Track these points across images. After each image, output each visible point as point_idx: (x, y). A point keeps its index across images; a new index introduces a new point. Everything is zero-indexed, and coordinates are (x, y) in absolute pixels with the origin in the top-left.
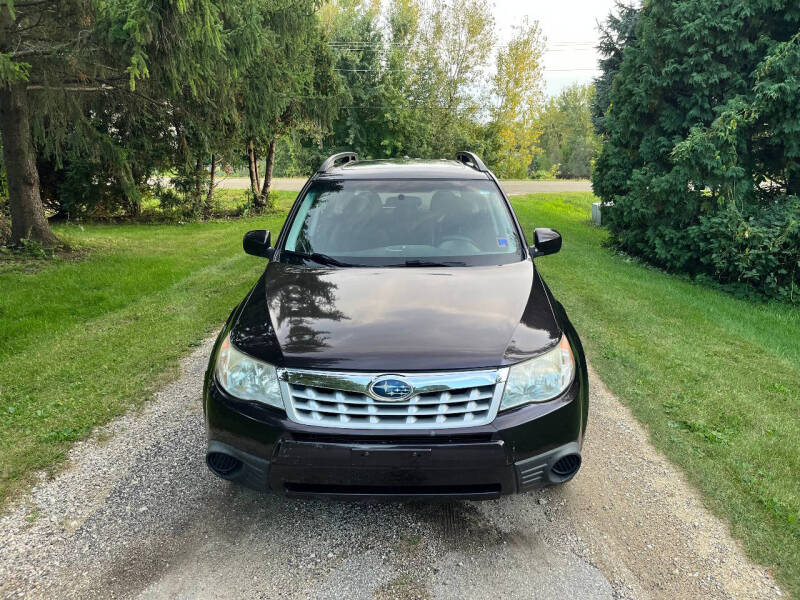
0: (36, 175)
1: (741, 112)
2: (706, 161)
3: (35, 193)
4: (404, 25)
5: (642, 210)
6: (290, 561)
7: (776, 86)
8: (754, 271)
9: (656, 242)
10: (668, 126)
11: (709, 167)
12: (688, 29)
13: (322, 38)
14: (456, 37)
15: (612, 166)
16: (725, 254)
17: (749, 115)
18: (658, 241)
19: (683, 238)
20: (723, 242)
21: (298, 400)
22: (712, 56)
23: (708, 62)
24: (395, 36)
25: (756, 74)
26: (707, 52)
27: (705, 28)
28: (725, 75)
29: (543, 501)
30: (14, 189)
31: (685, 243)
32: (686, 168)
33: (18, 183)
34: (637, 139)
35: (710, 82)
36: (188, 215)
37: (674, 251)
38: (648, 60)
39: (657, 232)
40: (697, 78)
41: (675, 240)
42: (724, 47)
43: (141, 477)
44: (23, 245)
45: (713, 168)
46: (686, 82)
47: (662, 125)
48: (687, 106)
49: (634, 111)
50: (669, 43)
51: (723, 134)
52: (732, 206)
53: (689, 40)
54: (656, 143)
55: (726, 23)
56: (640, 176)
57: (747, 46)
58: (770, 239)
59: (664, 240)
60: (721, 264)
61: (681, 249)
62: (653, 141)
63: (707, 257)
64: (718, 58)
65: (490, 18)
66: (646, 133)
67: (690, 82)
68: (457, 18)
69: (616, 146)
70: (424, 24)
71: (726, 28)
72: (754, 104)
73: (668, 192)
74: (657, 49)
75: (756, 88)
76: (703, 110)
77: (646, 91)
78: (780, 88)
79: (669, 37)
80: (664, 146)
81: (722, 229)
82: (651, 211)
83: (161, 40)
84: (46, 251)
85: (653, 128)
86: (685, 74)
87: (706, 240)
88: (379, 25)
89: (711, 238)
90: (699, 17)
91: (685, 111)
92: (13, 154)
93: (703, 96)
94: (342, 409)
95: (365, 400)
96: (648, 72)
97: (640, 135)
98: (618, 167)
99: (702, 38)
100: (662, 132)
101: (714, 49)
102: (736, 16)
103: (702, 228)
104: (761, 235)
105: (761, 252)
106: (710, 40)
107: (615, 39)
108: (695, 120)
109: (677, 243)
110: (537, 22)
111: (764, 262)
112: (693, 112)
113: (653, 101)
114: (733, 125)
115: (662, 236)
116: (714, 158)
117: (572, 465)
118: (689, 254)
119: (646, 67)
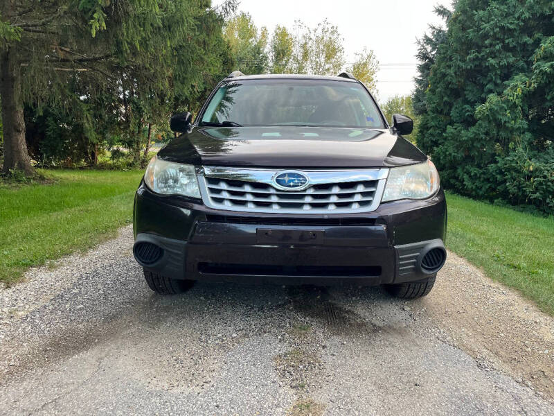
0: (24, 125)
1: (524, 83)
2: (500, 117)
3: (22, 138)
4: (283, 51)
5: (453, 154)
6: (200, 339)
7: (550, 64)
8: (538, 193)
9: (465, 177)
10: (470, 97)
11: (503, 122)
12: (484, 28)
13: (228, 48)
14: (317, 60)
15: (431, 127)
16: (515, 183)
17: (530, 85)
18: (466, 177)
19: (484, 173)
20: (514, 174)
21: (212, 191)
22: (502, 46)
23: (499, 51)
24: (276, 58)
25: (534, 57)
26: (498, 44)
27: (497, 27)
28: (512, 60)
29: (408, 309)
30: (7, 134)
31: (485, 177)
32: (487, 122)
33: (11, 129)
34: (448, 108)
35: (501, 64)
36: (130, 165)
37: (478, 183)
38: (456, 51)
39: (465, 170)
40: (492, 61)
41: (478, 175)
42: (510, 40)
43: (81, 289)
44: (11, 174)
45: (505, 122)
46: (484, 65)
47: (467, 97)
48: (485, 83)
49: (447, 88)
50: (472, 39)
51: (512, 98)
52: (520, 149)
53: (486, 36)
54: (463, 109)
55: (511, 23)
56: (452, 130)
57: (526, 39)
58: (548, 171)
59: (470, 176)
60: (512, 189)
61: (483, 182)
62: (460, 109)
63: (503, 185)
64: (506, 48)
65: (340, 48)
66: (455, 103)
67: (487, 64)
68: (319, 47)
69: (434, 113)
70: (296, 51)
71: (512, 27)
72: (534, 77)
73: (473, 140)
74: (463, 44)
75: (534, 66)
76: (496, 84)
77: (455, 73)
78: (552, 65)
79: (472, 34)
80: (468, 111)
81: (513, 165)
82: (460, 155)
83: (115, 5)
84: (26, 178)
85: (460, 100)
86: (484, 59)
87: (501, 173)
88: (266, 50)
89: (506, 171)
90: (493, 20)
91: (483, 86)
92: (9, 110)
93: (496, 74)
94: (249, 198)
95: (269, 191)
96: (457, 59)
97: (450, 105)
98: (435, 127)
99: (495, 34)
100: (466, 102)
101: (503, 42)
102: (519, 18)
103: (499, 165)
104: (542, 168)
105: (542, 179)
106: (499, 35)
107: (429, 50)
108: (491, 91)
109: (480, 178)
110: (372, 51)
111: (545, 187)
112: (489, 86)
113: (460, 79)
114: (519, 92)
115: (468, 173)
116: (505, 115)
117: (439, 261)
118: (489, 185)
119: (456, 56)
